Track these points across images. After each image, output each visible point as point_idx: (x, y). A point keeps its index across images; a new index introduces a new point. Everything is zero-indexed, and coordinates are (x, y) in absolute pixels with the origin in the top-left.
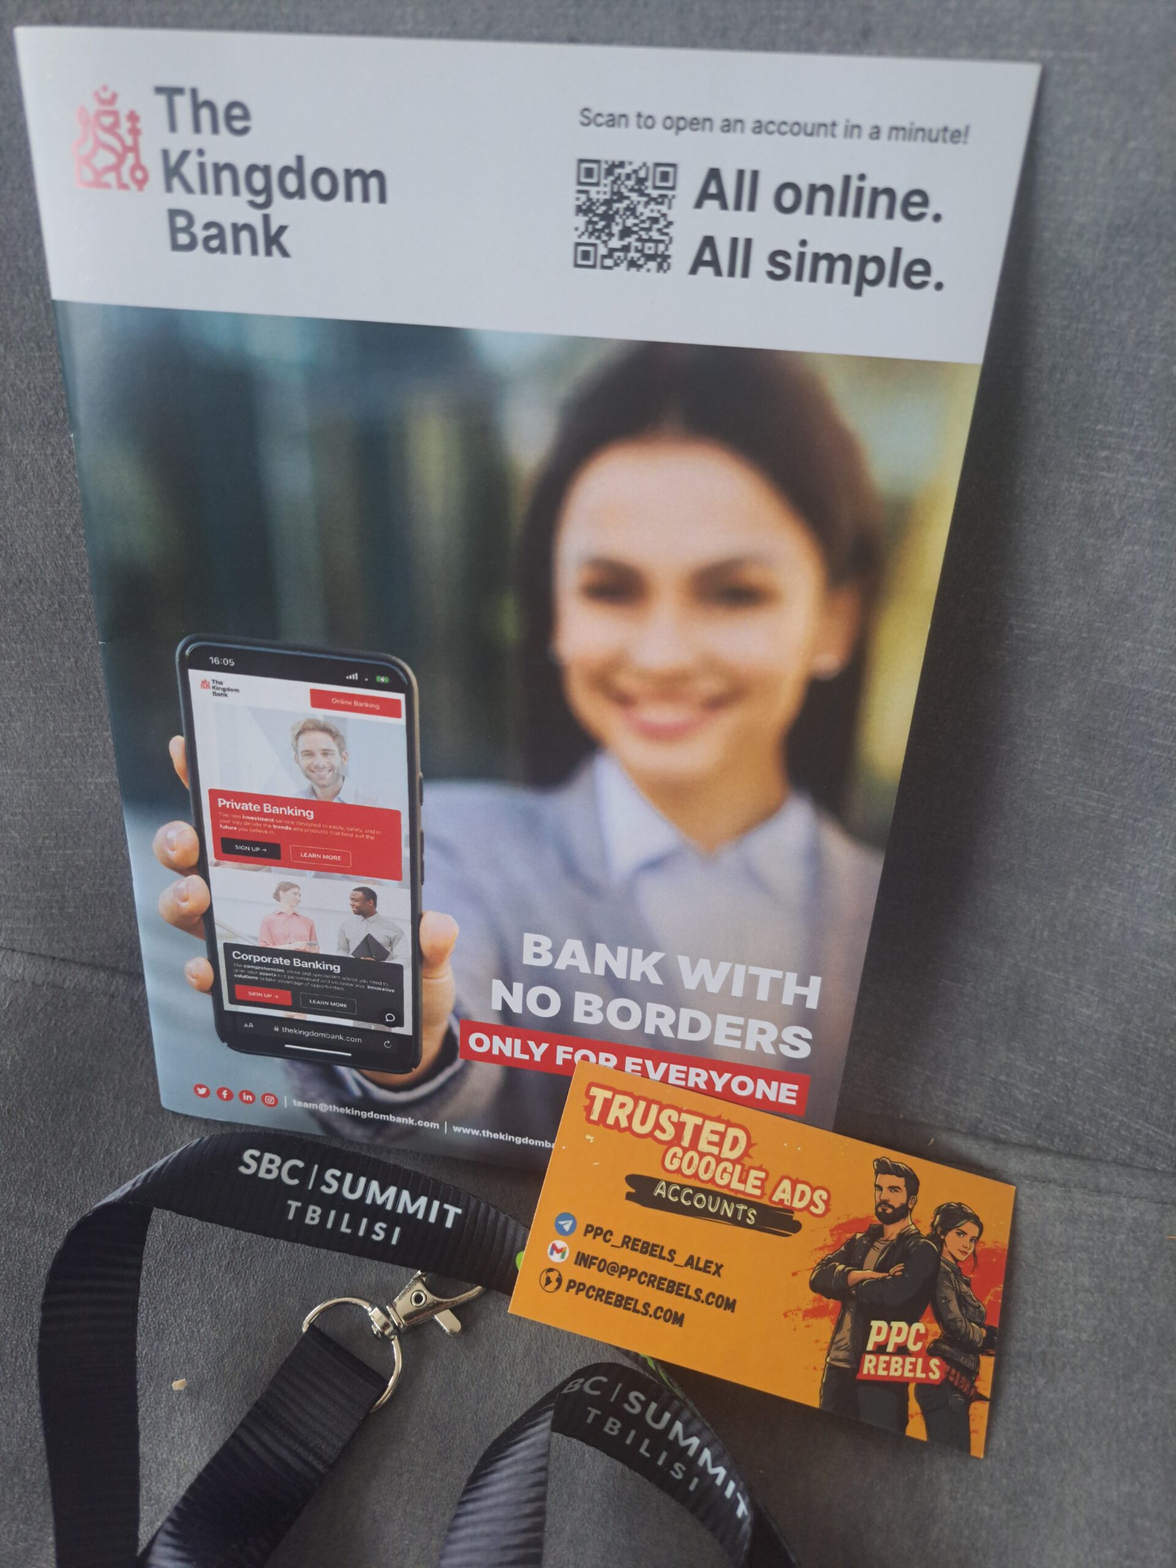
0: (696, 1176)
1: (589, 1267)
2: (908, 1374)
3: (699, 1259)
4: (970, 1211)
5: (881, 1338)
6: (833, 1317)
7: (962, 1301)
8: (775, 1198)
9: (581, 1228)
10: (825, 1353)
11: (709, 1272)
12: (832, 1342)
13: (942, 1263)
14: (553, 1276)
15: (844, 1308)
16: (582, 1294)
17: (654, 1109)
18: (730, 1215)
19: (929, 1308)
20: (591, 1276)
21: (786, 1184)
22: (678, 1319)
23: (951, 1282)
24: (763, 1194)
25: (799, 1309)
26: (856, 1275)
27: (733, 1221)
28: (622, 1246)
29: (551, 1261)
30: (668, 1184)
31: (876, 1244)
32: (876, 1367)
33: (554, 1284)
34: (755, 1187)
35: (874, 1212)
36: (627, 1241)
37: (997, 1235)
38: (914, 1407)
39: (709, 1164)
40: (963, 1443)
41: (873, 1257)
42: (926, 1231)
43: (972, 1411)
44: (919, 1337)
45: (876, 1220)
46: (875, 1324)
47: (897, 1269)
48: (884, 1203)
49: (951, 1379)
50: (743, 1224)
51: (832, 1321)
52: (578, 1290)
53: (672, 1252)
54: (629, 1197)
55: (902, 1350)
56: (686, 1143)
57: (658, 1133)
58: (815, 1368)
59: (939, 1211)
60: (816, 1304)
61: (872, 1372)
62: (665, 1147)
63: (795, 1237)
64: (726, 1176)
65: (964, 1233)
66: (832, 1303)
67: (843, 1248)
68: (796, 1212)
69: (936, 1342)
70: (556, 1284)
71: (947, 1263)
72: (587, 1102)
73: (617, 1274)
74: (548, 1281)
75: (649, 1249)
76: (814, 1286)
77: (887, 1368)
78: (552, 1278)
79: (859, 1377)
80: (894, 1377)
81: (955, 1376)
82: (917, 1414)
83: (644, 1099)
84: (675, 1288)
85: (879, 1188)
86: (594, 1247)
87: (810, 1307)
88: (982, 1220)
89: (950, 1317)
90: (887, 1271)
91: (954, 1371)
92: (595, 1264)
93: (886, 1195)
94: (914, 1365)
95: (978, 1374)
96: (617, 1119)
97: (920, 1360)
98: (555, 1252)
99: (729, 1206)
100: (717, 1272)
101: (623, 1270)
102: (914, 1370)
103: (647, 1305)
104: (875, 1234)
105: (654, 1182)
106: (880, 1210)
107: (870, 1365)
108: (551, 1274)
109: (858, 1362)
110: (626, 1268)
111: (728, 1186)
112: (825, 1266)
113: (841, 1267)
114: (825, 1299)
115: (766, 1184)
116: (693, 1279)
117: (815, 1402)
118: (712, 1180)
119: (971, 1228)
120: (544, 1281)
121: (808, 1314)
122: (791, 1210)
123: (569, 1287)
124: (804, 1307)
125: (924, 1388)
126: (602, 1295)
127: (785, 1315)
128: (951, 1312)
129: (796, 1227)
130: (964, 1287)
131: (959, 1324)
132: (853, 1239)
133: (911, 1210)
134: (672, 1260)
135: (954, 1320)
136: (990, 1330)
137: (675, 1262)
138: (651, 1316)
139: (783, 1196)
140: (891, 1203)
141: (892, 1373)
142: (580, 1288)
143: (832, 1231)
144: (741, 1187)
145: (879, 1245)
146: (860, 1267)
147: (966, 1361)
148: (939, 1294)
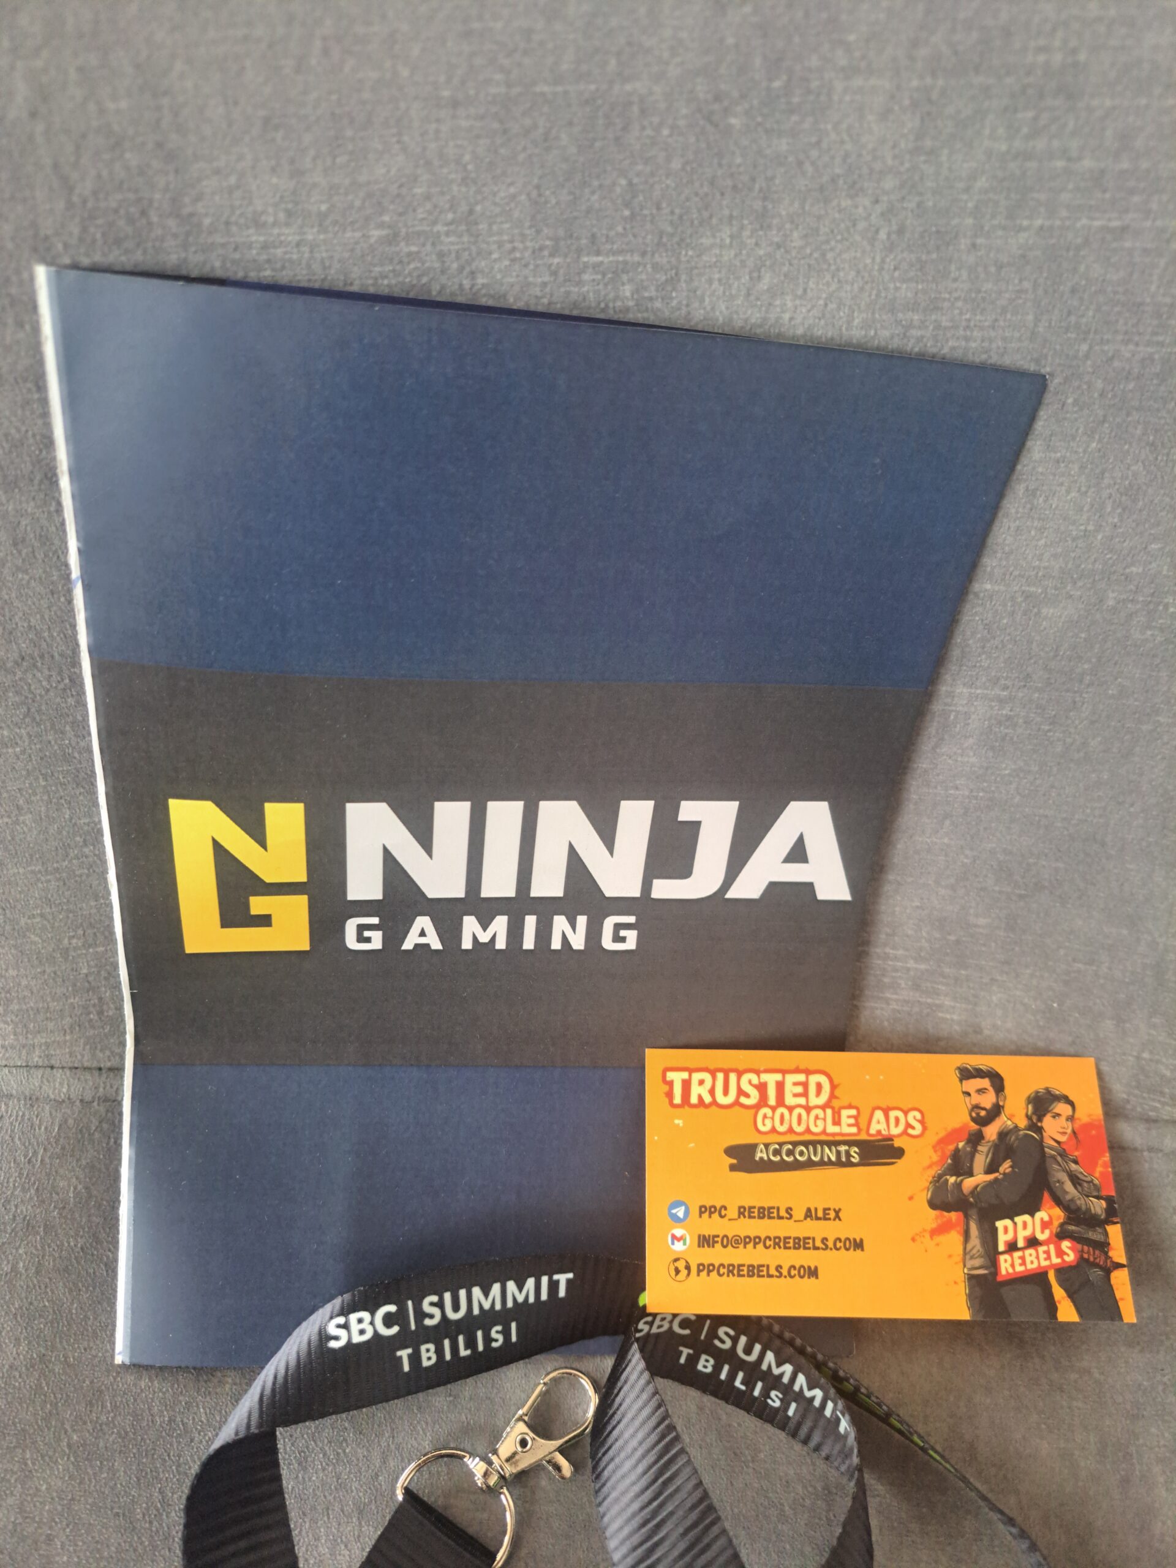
1: (713, 1247)
2: (1044, 1263)
3: (816, 1209)
4: (1058, 1093)
5: (1010, 1236)
6: (958, 1229)
7: (1075, 1180)
8: (873, 1131)
9: (695, 1211)
10: (961, 1265)
11: (830, 1219)
12: (965, 1253)
13: (1046, 1150)
14: (681, 1265)
15: (967, 1217)
16: (714, 1274)
17: (733, 1077)
18: (833, 1158)
19: (1046, 1195)
20: (717, 1255)
21: (879, 1115)
22: (813, 1273)
23: (1060, 1166)
24: (859, 1130)
25: (924, 1230)
26: (969, 1183)
27: (839, 1163)
28: (739, 1217)
29: (675, 1252)
30: (767, 1146)
31: (980, 1148)
32: (1013, 1266)
33: (684, 1272)
34: (850, 1125)
35: (968, 1118)
36: (743, 1212)
37: (1090, 1108)
38: (1058, 1292)
39: (800, 1116)
40: (1114, 1313)
41: (980, 1161)
42: (1022, 1123)
43: (1113, 1282)
44: (1045, 1225)
45: (974, 1127)
46: (1000, 1224)
47: (1006, 1167)
48: (977, 1107)
49: (1086, 1256)
50: (849, 1164)
51: (959, 1232)
52: (709, 1272)
53: (789, 1210)
54: (733, 1168)
55: (1032, 1242)
56: (772, 1101)
57: (743, 1100)
58: (955, 1283)
59: (1029, 1100)
60: (939, 1221)
61: (1010, 1270)
62: (753, 1111)
63: (901, 1163)
64: (820, 1123)
65: (1059, 1115)
66: (954, 1216)
67: (949, 1161)
68: (895, 1139)
69: (1062, 1225)
70: (686, 1272)
71: (1051, 1148)
72: (666, 1088)
73: (741, 1246)
74: (677, 1271)
75: (765, 1213)
76: (933, 1205)
77: (1024, 1263)
78: (680, 1268)
79: (999, 1279)
80: (1032, 1269)
81: (1088, 1253)
82: (1063, 1298)
83: (720, 1070)
84: (800, 1243)
85: (969, 1094)
86: (713, 1226)
87: (934, 1225)
88: (1071, 1098)
89: (1068, 1197)
90: (997, 1171)
91: (1086, 1248)
92: (717, 1242)
93: (976, 1099)
94: (1047, 1253)
95: (1109, 1244)
96: (700, 1098)
97: (1052, 1247)
98: (676, 1242)
99: (830, 1150)
100: (837, 1216)
101: (746, 1241)
102: (1049, 1258)
103: (778, 1268)
104: (976, 1139)
105: (753, 1147)
106: (974, 1115)
107: (1008, 1265)
108: (677, 1264)
109: (994, 1264)
110: (749, 1237)
111: (824, 1132)
112: (938, 1182)
113: (952, 1180)
114: (946, 1214)
115: (860, 1120)
116: (815, 1230)
117: (964, 1314)
118: (808, 1131)
119: (1062, 1108)
120: (673, 1273)
121: (934, 1232)
122: (890, 1138)
123: (699, 1271)
124: (929, 1227)
125: (1062, 1272)
126: (734, 1270)
127: (913, 1240)
128: (1067, 1193)
129: (899, 1153)
130: (1073, 1166)
131: (1078, 1202)
132: (957, 1150)
133: (1003, 1107)
134: (791, 1216)
135: (1072, 1200)
136: (1109, 1200)
137: (795, 1218)
138: (785, 1277)
139: (879, 1127)
140: (982, 1105)
141: (1029, 1266)
142: (709, 1268)
143: (934, 1148)
144: (835, 1129)
145: (983, 1148)
146: (970, 1174)
147: (1095, 1235)
148: (1052, 1180)
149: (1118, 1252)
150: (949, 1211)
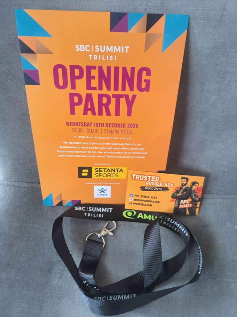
0: (151, 185)
5: (182, 203)
7: (195, 195)
8: (165, 186)
10: (174, 206)
14: (131, 203)
15: (176, 199)
19: (190, 197)
20: (137, 202)
21: (166, 184)
22: (151, 205)
23: (193, 193)
24: (163, 186)
25: (169, 201)
26: (178, 195)
27: (158, 190)
29: (130, 201)
30: (147, 187)
33: (131, 204)
34: (161, 185)
36: (141, 196)
37: (201, 185)
42: (189, 186)
44: (188, 201)
45: (181, 186)
46: (181, 201)
47: (185, 193)
48: (183, 183)
50: (160, 191)
53: (149, 197)
54: (141, 190)
55: (186, 204)
56: (149, 180)
57: (144, 180)
59: (192, 183)
62: (145, 182)
63: (168, 191)
64: (156, 184)
66: (174, 199)
67: (176, 191)
69: (191, 202)
71: (193, 190)
72: (132, 177)
73: (140, 201)
74: (130, 204)
75: (145, 197)
76: (172, 197)
79: (179, 208)
83: (141, 175)
84: (150, 201)
85: (182, 181)
86: (136, 198)
90: (183, 193)
91: (193, 205)
92: (137, 200)
93: (183, 182)
94: (187, 205)
96: (137, 179)
97: (188, 205)
99: (157, 188)
100: (156, 198)
105: (145, 187)
109: (179, 206)
111: (157, 186)
112: (173, 194)
113: (176, 194)
116: (152, 200)
118: (154, 185)
121: (171, 201)
122: (167, 187)
123: (133, 204)
125: (189, 208)
126: (139, 204)
128: (193, 197)
129: (168, 190)
132: (178, 190)
133: (187, 184)
136: (199, 198)
138: (147, 206)
142: (135, 204)
143: (174, 189)
144: (159, 185)
145: (182, 190)
146: (179, 193)
147: (195, 203)
148: (191, 195)
149: (198, 206)
150: (174, 198)
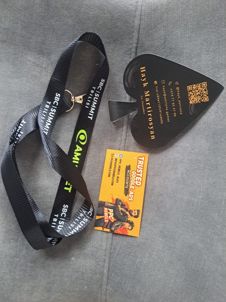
0: (132, 177)
4: (133, 228)
5: (110, 211)
7: (118, 226)
9: (121, 159)
10: (107, 201)
11: (117, 181)
12: (109, 203)
15: (114, 204)
16: (111, 160)
18: (126, 183)
19: (116, 220)
20: (114, 161)
22: (109, 176)
23: (120, 224)
26: (119, 206)
28: (119, 166)
29: (115, 154)
30: (130, 172)
35: (131, 210)
37: (130, 233)
39: (134, 179)
43: (101, 227)
44: (111, 218)
45: (129, 210)
47: (121, 214)
48: (132, 212)
50: (125, 186)
54: (127, 166)
55: (109, 215)
57: (138, 169)
59: (132, 222)
63: (124, 195)
64: (132, 182)
66: (115, 202)
67: (124, 204)
68: (128, 195)
69: (111, 221)
71: (124, 223)
72: (141, 156)
75: (119, 170)
76: (117, 199)
77: (106, 212)
78: (113, 155)
79: (104, 207)
83: (143, 166)
85: (135, 211)
86: (118, 161)
88: (132, 230)
90: (121, 212)
91: (107, 224)
93: (134, 212)
95: (107, 229)
96: (139, 162)
102: (106, 217)
103: (110, 171)
104: (127, 210)
109: (106, 207)
110: (116, 167)
112: (120, 201)
113: (120, 204)
116: (115, 178)
119: (130, 228)
124: (113, 197)
125: (103, 219)
126: (111, 163)
130: (120, 226)
132: (125, 206)
133: (132, 216)
134: (118, 174)
135: (115, 224)
139: (131, 193)
143: (126, 202)
144: (131, 185)
145: (125, 211)
146: (121, 207)
147: (108, 226)
148: (118, 222)
